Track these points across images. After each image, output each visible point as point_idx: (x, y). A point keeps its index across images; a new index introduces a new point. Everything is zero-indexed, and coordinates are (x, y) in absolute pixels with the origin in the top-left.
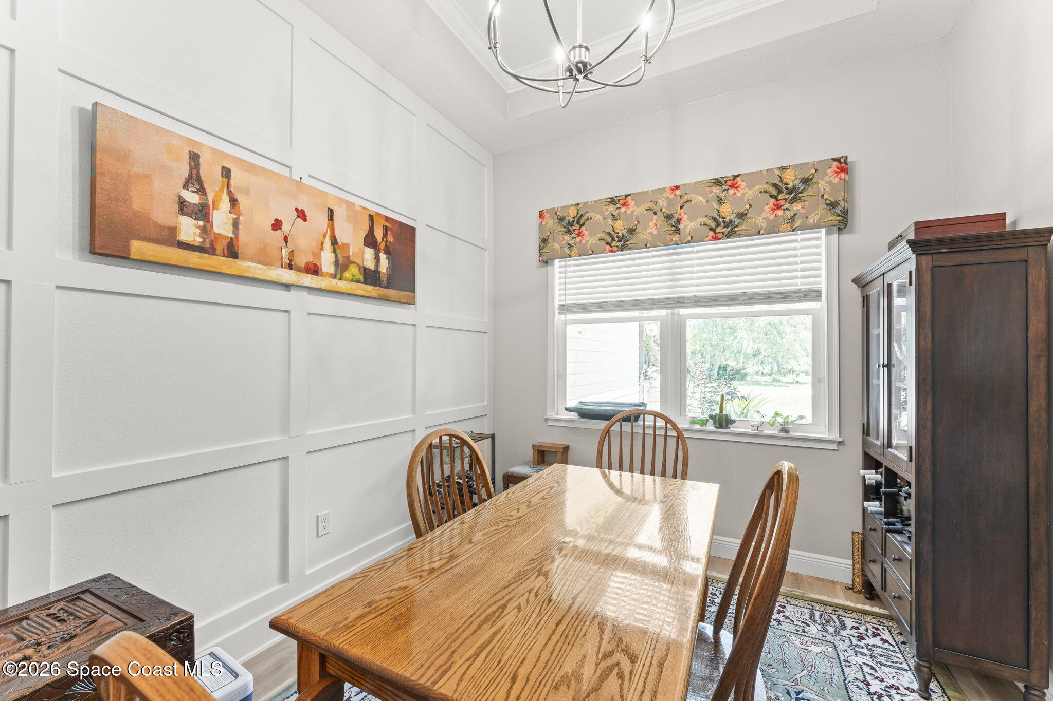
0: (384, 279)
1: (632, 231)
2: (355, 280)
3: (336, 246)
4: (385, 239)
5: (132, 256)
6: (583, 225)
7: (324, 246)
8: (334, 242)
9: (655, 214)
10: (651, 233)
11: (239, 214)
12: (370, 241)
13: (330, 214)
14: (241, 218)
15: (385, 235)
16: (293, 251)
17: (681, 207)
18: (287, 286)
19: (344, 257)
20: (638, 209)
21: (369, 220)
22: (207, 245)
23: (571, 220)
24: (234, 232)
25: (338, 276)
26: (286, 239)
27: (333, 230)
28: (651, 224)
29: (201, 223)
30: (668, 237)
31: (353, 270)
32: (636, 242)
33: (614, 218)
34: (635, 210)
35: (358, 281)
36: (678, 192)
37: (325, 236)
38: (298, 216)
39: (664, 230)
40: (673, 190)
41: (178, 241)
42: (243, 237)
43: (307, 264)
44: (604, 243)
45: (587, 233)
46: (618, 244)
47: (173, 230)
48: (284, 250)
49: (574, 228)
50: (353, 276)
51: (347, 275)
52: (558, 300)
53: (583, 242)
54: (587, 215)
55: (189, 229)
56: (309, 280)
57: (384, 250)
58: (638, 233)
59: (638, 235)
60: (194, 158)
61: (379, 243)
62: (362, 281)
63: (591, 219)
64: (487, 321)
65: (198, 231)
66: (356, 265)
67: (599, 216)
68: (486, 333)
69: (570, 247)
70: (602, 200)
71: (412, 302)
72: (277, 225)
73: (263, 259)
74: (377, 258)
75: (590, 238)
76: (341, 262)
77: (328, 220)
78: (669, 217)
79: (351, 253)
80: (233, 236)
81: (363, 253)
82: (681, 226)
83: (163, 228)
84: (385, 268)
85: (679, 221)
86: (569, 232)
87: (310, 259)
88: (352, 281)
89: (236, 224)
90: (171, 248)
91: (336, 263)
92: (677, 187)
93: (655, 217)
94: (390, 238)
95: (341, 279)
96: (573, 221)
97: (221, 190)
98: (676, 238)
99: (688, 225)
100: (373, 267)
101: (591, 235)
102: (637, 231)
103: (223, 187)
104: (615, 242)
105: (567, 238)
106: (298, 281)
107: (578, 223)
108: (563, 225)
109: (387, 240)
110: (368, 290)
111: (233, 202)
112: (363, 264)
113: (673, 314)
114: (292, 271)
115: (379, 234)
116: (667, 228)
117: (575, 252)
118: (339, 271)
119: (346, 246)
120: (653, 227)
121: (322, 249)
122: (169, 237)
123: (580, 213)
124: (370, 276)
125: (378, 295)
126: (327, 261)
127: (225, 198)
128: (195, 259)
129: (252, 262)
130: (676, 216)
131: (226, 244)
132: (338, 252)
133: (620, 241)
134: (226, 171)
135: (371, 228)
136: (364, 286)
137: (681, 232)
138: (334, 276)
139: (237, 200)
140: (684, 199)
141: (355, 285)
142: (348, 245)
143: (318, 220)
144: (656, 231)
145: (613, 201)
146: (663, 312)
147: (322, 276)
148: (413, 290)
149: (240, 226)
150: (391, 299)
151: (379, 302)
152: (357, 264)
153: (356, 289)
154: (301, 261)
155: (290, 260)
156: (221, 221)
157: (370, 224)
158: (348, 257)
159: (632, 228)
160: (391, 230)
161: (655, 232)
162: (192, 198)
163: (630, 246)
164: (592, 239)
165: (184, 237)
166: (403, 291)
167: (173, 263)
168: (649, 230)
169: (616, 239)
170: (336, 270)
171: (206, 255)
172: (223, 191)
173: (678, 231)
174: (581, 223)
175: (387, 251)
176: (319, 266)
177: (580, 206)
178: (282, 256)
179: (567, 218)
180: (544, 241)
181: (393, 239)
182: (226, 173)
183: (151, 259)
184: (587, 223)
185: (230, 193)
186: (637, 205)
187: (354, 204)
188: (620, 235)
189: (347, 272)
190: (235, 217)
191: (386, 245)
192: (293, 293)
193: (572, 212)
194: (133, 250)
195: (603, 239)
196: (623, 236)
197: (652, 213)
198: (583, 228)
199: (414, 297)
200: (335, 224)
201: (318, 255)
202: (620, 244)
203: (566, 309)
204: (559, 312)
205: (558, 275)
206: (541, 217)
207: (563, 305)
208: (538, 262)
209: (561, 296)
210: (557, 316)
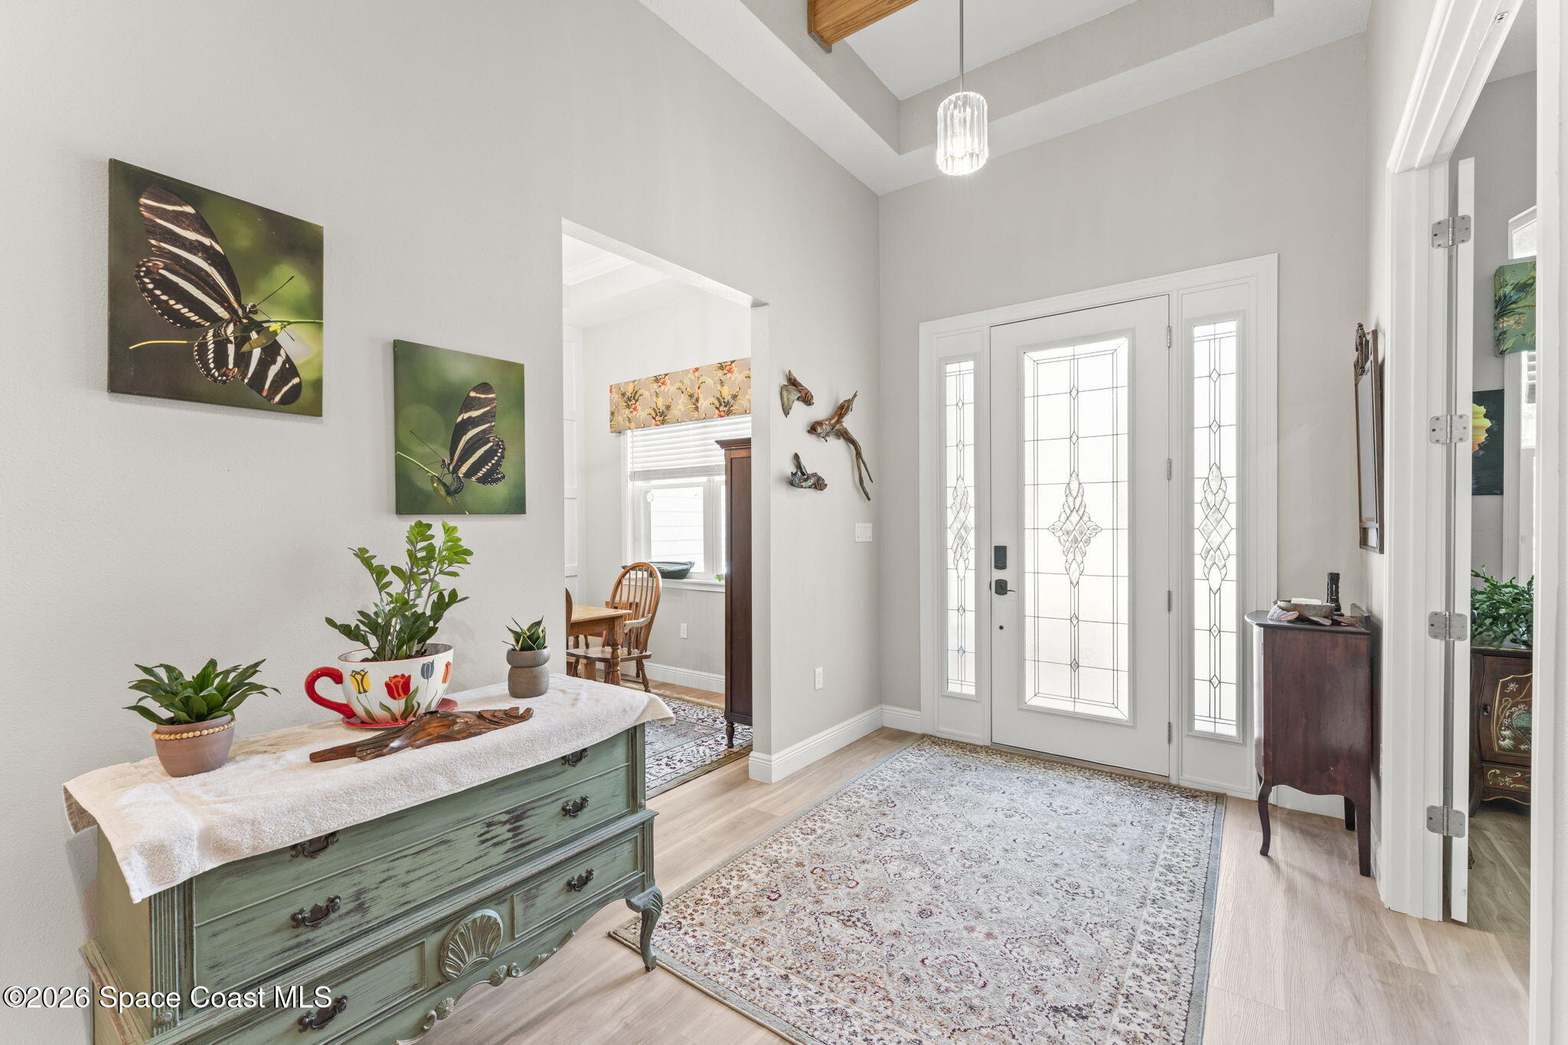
1: (668, 407)
6: (637, 400)
9: (683, 392)
10: (680, 410)
17: (699, 388)
20: (672, 388)
23: (630, 395)
28: (680, 401)
30: (691, 413)
32: (671, 418)
33: (657, 395)
34: (670, 388)
36: (697, 374)
39: (688, 407)
40: (694, 372)
45: (639, 408)
49: (631, 402)
52: (629, 469)
53: (638, 416)
54: (640, 391)
58: (672, 409)
59: (672, 411)
63: (642, 395)
67: (647, 392)
69: (629, 420)
75: (643, 412)
78: (691, 396)
82: (699, 405)
85: (697, 400)
86: (628, 407)
92: (697, 369)
93: (683, 395)
96: (631, 397)
98: (696, 414)
99: (705, 403)
101: (642, 410)
102: (671, 407)
104: (658, 417)
105: (627, 411)
107: (634, 398)
108: (625, 399)
113: (710, 481)
116: (690, 406)
117: (633, 425)
120: (681, 405)
123: (636, 389)
130: (696, 395)
137: (699, 409)
140: (700, 381)
144: (683, 408)
145: (656, 379)
146: (704, 479)
159: (668, 405)
163: (667, 420)
168: (679, 407)
169: (659, 414)
173: (697, 409)
174: (636, 398)
177: (636, 383)
179: (627, 394)
180: (612, 414)
184: (640, 398)
186: (672, 384)
188: (661, 411)
193: (631, 388)
195: (650, 414)
196: (663, 412)
197: (680, 391)
198: (637, 403)
202: (661, 419)
203: (636, 475)
204: (631, 480)
205: (629, 445)
206: (611, 392)
207: (635, 472)
208: (612, 432)
209: (632, 463)
210: (630, 484)
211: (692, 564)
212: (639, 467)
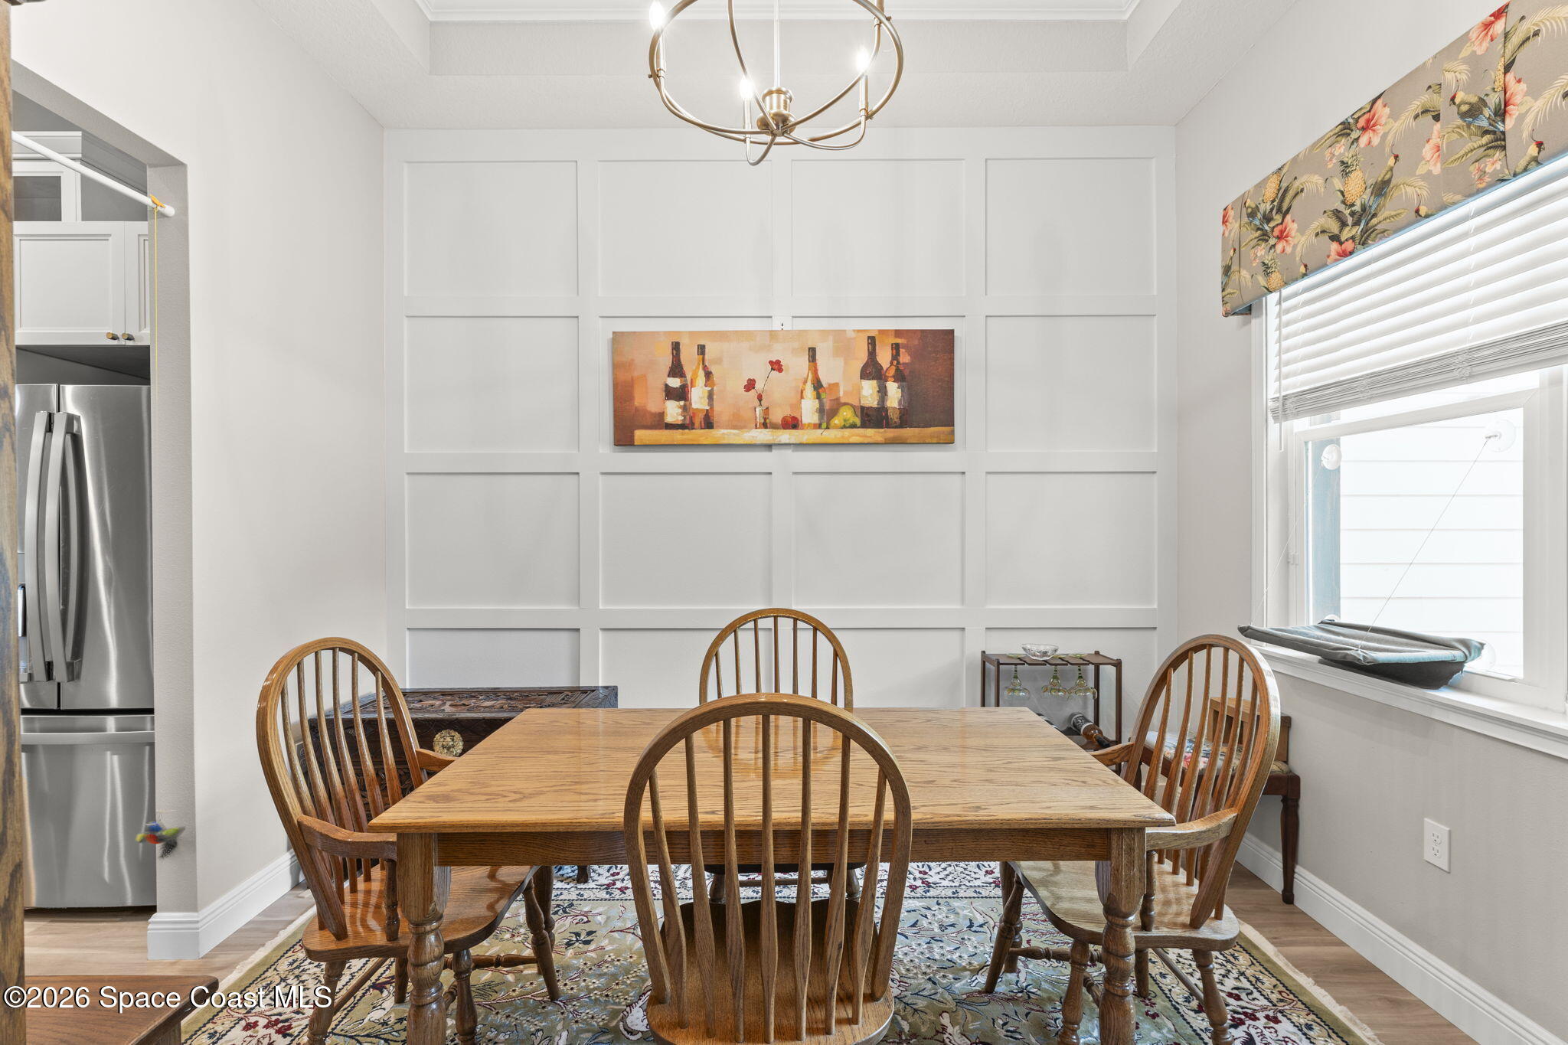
0: (894, 416)
1: (1381, 188)
2: (847, 425)
3: (820, 390)
4: (895, 362)
5: (636, 444)
6: (1288, 210)
7: (804, 394)
8: (818, 385)
9: (1437, 118)
10: (1427, 176)
11: (713, 385)
12: (871, 370)
13: (811, 353)
14: (715, 388)
15: (896, 356)
16: (767, 408)
17: (1508, 68)
18: (769, 447)
19: (831, 400)
20: (1396, 125)
21: (868, 344)
22: (687, 422)
23: (1268, 207)
24: (709, 405)
25: (824, 425)
26: (760, 398)
27: (815, 372)
29: (682, 403)
30: (1473, 169)
31: (846, 414)
32: (1393, 213)
33: (1346, 168)
34: (1391, 128)
35: (853, 426)
36: (1500, 27)
37: (805, 382)
38: (772, 369)
39: (1461, 153)
40: (1486, 28)
41: (666, 424)
42: (717, 407)
43: (784, 419)
44: (1325, 238)
45: (1294, 228)
46: (1353, 232)
47: (662, 415)
48: (757, 410)
49: (1272, 224)
50: (845, 421)
51: (836, 421)
52: (1272, 391)
53: (1289, 250)
54: (1297, 184)
55: (673, 411)
56: (786, 436)
57: (893, 376)
58: (1397, 186)
59: (1395, 195)
60: (676, 347)
61: (885, 369)
62: (859, 424)
63: (1302, 190)
64: (1156, 451)
65: (680, 410)
66: (849, 406)
67: (1317, 177)
68: (1155, 472)
69: (1270, 271)
70: (1324, 136)
71: (949, 441)
72: (750, 385)
73: (737, 424)
74: (883, 392)
75: (1301, 238)
76: (827, 407)
77: (809, 361)
78: (1473, 112)
79: (841, 394)
80: (708, 408)
81: (859, 389)
82: (1509, 125)
83: (654, 415)
84: (897, 402)
85: (1501, 112)
86: (1264, 237)
87: (788, 412)
88: (844, 427)
89: (710, 396)
90: (661, 431)
91: (821, 410)
92: (1497, 16)
93: (1437, 126)
94: (904, 358)
95: (828, 428)
96: (1272, 210)
97: (698, 368)
98: (1494, 164)
99: (1529, 113)
100: (876, 403)
101: (1302, 231)
102: (1394, 182)
103: (699, 364)
104: (1348, 229)
105: (1261, 251)
106: (774, 440)
107: (1280, 210)
108: (1255, 225)
109: (898, 363)
110: (868, 435)
111: (708, 375)
112: (860, 403)
114: (767, 430)
115: (884, 358)
116: (1470, 146)
117: (1276, 278)
118: (825, 419)
119: (835, 386)
120: (1431, 156)
121: (802, 397)
122: (659, 422)
123: (1284, 185)
124: (872, 417)
125: (885, 439)
126: (809, 410)
127: (701, 373)
128: (678, 436)
129: (727, 429)
130: (1494, 100)
131: (703, 416)
132: (823, 396)
133: (1357, 223)
134: (701, 349)
135: (872, 354)
136: (861, 431)
137: (1510, 141)
138: (819, 426)
139: (711, 373)
140: (1516, 41)
141: (847, 432)
142: (836, 385)
143: (797, 366)
144: (1439, 165)
145: (1345, 129)
147: (803, 429)
148: (949, 422)
149: (715, 397)
150: (908, 442)
151: (892, 447)
152: (851, 405)
153: (849, 437)
154: (777, 416)
155: (765, 419)
156: (698, 398)
157: (870, 349)
158: (838, 399)
159: (1382, 181)
160: (906, 347)
161: (1437, 170)
162: (675, 383)
163: (1379, 227)
164: (1303, 239)
165: (669, 419)
166: (930, 426)
167: (662, 443)
168: (1421, 170)
169: (1350, 220)
170: (821, 418)
171: (687, 431)
172: (699, 368)
173: (1499, 142)
174: (1284, 209)
175: (899, 377)
176: (800, 419)
177: (1285, 169)
178: (756, 417)
179: (1262, 207)
180: (1227, 270)
181: (909, 358)
182: (702, 349)
183: (648, 443)
184: (1295, 203)
185: (705, 368)
186: (1394, 116)
187: (845, 331)
188: (1357, 208)
189: (836, 417)
190: (710, 389)
191: (897, 369)
192: (775, 452)
193: (1270, 191)
194: (636, 438)
195: (1323, 232)
196: (1364, 208)
197: (1428, 119)
198: (1288, 218)
199: (953, 432)
200: (818, 364)
201: (798, 406)
202: (1357, 231)
203: (1289, 404)
204: (1276, 418)
205: (1273, 336)
206: (1225, 222)
207: (1285, 398)
208: (1226, 315)
209: (1279, 379)
210: (1274, 427)
211: (1471, 648)
212: (1297, 383)
